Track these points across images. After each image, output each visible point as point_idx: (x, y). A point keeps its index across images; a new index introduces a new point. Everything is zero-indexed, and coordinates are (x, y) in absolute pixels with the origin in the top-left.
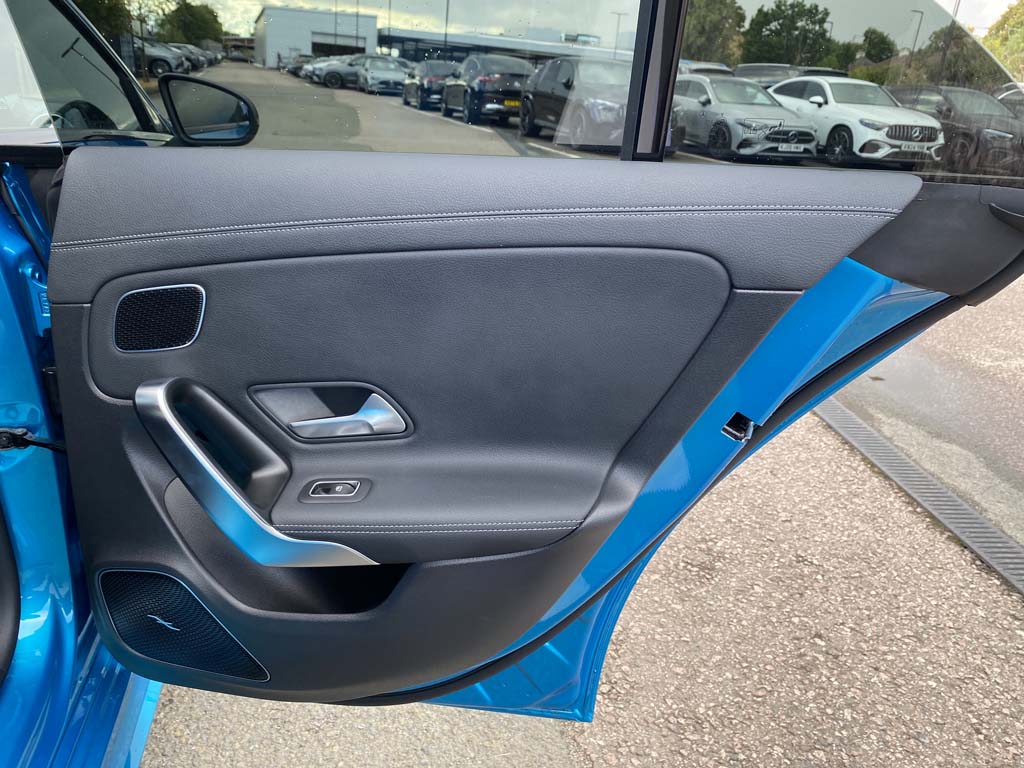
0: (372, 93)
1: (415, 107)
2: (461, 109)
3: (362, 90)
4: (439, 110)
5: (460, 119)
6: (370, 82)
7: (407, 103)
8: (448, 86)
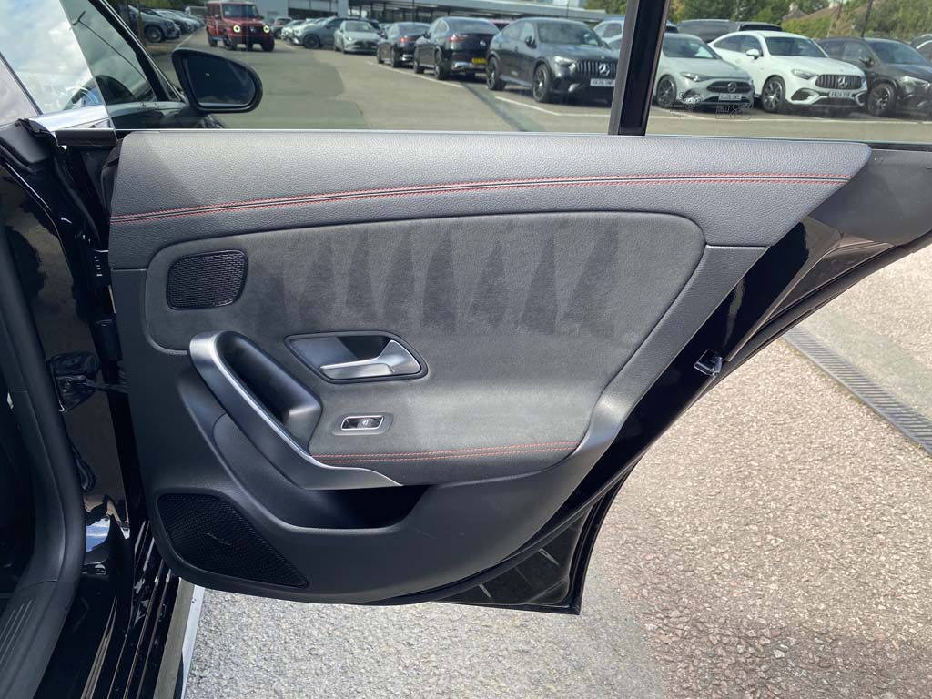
0: (346, 52)
1: (389, 65)
2: (432, 66)
3: (338, 50)
4: (411, 67)
6: (347, 42)
7: (381, 62)
8: (420, 46)
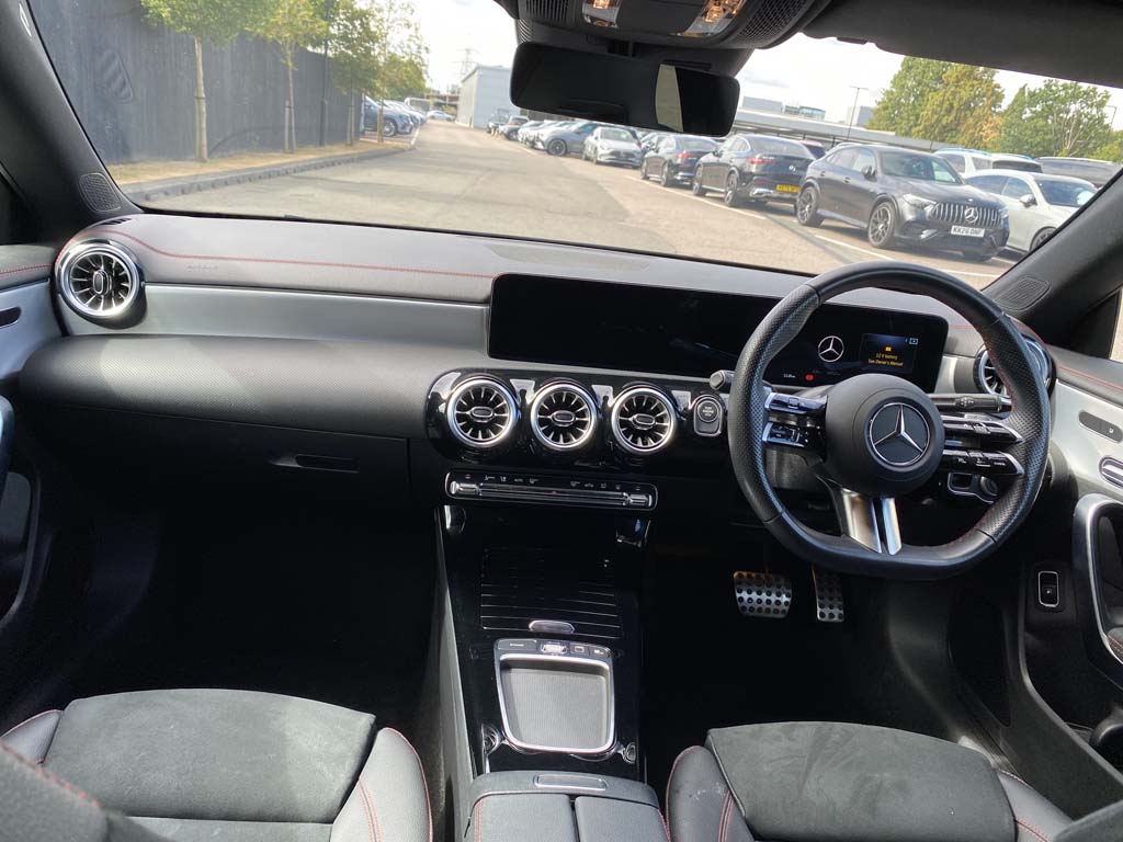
0: (599, 163)
1: (659, 183)
2: (723, 190)
3: (587, 159)
4: (689, 188)
5: (721, 200)
6: (600, 151)
7: (646, 178)
8: (706, 165)
